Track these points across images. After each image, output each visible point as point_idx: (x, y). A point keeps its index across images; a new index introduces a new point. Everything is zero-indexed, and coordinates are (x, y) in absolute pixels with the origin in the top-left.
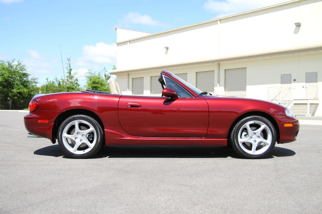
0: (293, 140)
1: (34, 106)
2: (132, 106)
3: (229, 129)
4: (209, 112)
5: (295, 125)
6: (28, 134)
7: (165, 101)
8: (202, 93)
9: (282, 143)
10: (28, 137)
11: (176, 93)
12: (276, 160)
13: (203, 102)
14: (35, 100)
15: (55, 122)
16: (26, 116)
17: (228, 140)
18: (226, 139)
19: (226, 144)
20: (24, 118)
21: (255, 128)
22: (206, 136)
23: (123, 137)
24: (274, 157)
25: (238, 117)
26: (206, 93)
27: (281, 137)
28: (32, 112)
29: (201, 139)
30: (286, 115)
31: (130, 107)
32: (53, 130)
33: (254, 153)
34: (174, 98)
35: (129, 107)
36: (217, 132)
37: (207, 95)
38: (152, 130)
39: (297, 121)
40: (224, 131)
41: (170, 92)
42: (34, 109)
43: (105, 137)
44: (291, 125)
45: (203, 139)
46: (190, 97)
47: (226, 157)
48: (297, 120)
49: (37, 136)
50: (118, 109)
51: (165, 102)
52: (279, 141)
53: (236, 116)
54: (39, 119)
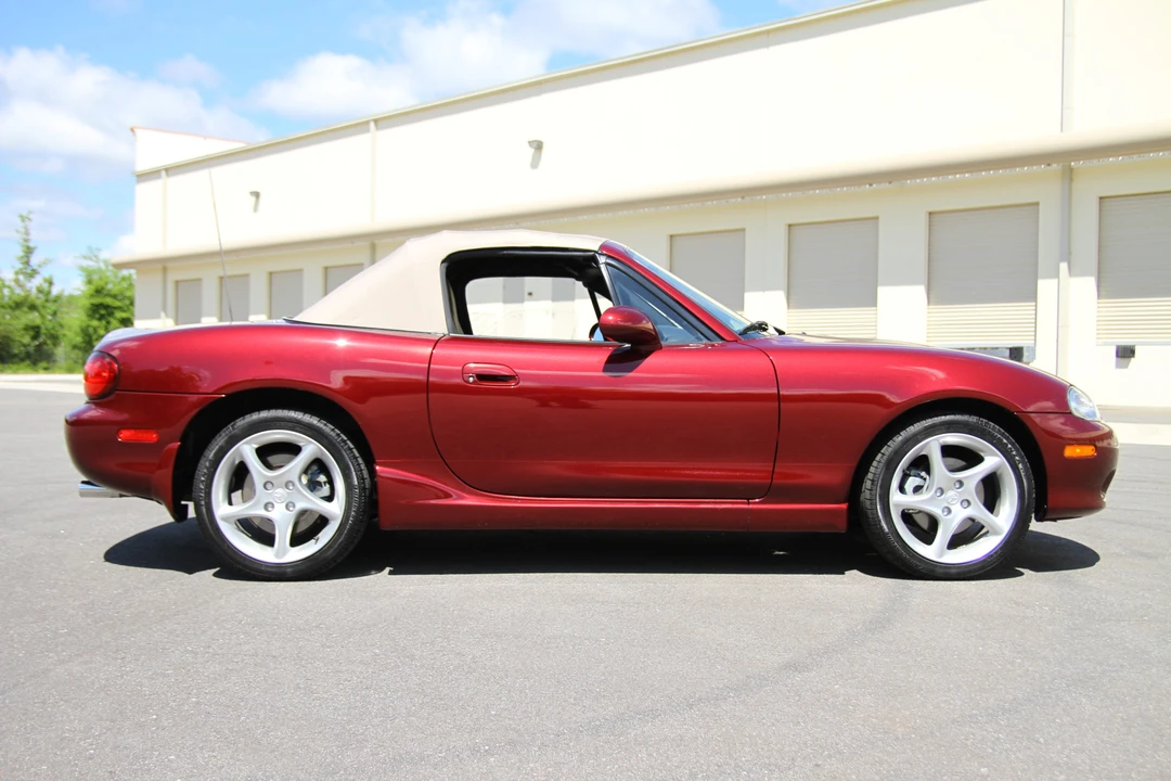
0: (1093, 505)
1: (105, 374)
2: (481, 377)
3: (855, 464)
4: (778, 398)
5: (1103, 449)
6: (83, 482)
7: (610, 357)
8: (753, 328)
9: (1055, 520)
10: (83, 494)
11: (650, 326)
12: (1030, 582)
13: (759, 363)
14: (105, 353)
15: (184, 439)
16: (73, 415)
17: (849, 508)
18: (844, 506)
19: (841, 526)
20: (67, 421)
21: (961, 463)
22: (768, 493)
23: (448, 496)
24: (1022, 574)
25: (891, 419)
26: (762, 327)
27: (1053, 498)
28: (97, 398)
29: (749, 503)
30: (1070, 413)
31: (474, 382)
32: (175, 468)
33: (941, 555)
34: (643, 348)
35: (471, 379)
36: (802, 476)
37: (764, 333)
38: (553, 468)
39: (1109, 435)
40: (834, 475)
41: (629, 324)
42: (101, 387)
43: (377, 493)
44: (1088, 451)
45: (756, 505)
46: (705, 341)
47: (842, 573)
48: (1107, 430)
49: (118, 492)
50: (427, 387)
51: (608, 362)
52: (1045, 511)
53: (881, 415)
54: (123, 425)
